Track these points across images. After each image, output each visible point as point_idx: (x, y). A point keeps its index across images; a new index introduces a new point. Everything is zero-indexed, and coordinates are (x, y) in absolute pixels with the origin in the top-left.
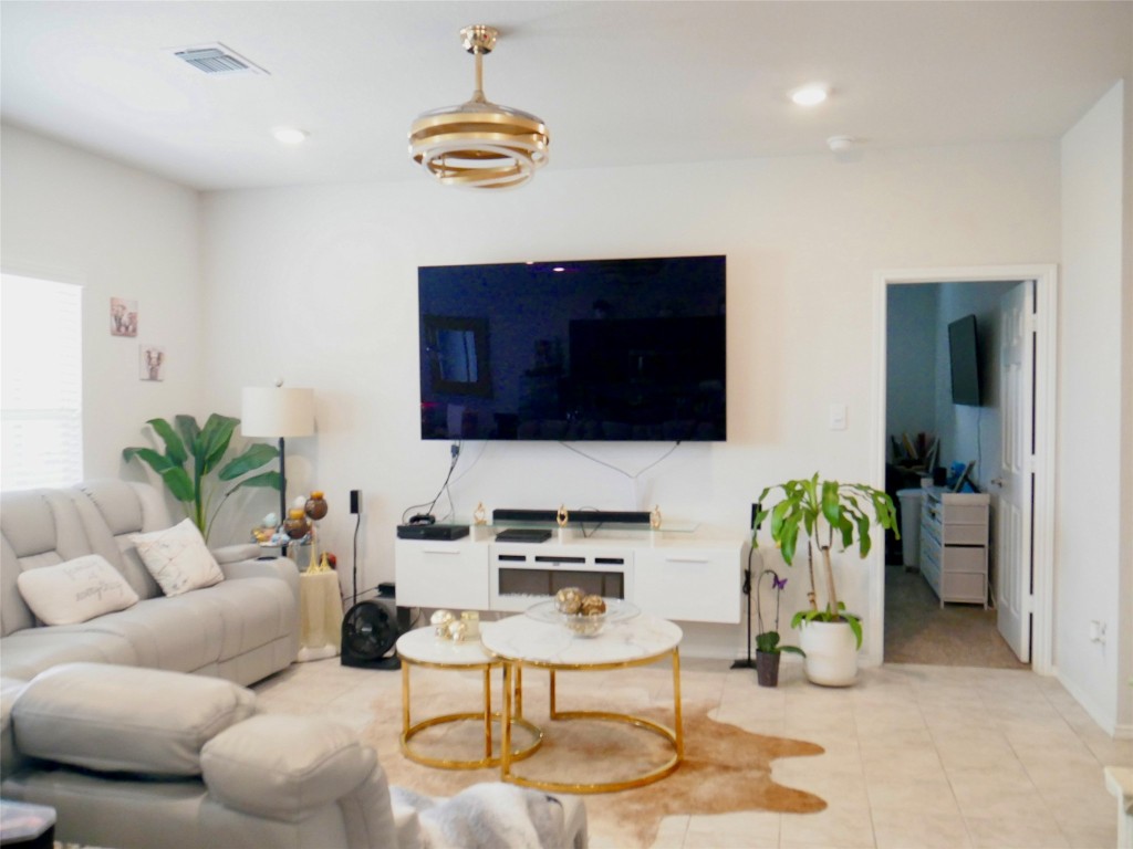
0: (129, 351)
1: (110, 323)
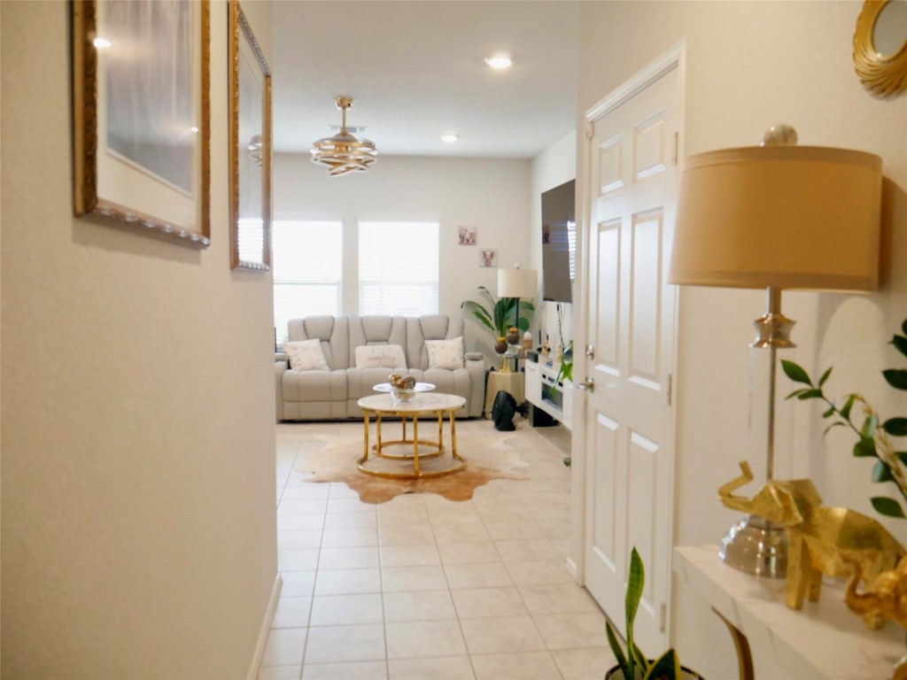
0: (473, 253)
1: (458, 239)
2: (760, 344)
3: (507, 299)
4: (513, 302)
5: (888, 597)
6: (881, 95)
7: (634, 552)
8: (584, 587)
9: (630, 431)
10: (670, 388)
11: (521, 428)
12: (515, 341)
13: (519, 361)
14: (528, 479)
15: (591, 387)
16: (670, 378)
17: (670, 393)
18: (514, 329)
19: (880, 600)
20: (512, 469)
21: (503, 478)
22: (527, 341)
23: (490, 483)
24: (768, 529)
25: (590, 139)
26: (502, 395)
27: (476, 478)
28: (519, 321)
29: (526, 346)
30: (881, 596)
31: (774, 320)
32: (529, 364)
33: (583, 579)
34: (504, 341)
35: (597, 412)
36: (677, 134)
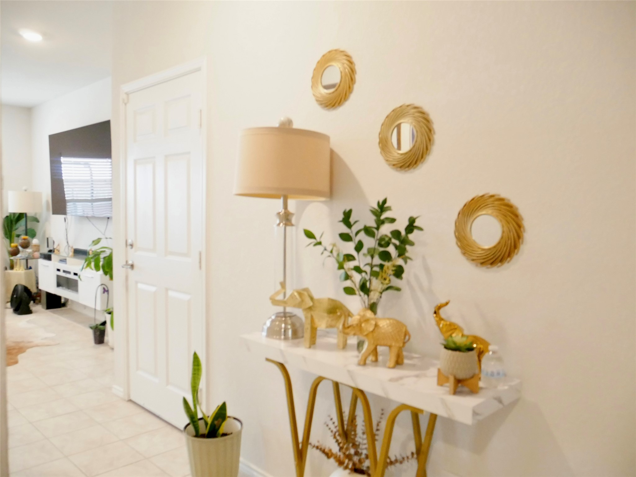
2: (279, 224)
3: (14, 214)
4: (21, 216)
5: (357, 325)
6: (326, 108)
7: (195, 354)
8: (130, 401)
9: (167, 290)
10: (200, 259)
11: (36, 312)
12: (26, 246)
13: (29, 261)
14: (59, 344)
15: (132, 266)
16: (200, 254)
17: (200, 262)
18: (23, 237)
19: (354, 327)
20: (42, 339)
21: (37, 346)
22: (35, 246)
23: (29, 351)
24: (285, 317)
25: (126, 104)
26: (20, 288)
27: (14, 349)
28: (28, 231)
29: (35, 249)
30: (354, 326)
31: (285, 213)
32: (42, 262)
33: (129, 395)
34: (16, 247)
35: (137, 283)
36: (201, 111)
